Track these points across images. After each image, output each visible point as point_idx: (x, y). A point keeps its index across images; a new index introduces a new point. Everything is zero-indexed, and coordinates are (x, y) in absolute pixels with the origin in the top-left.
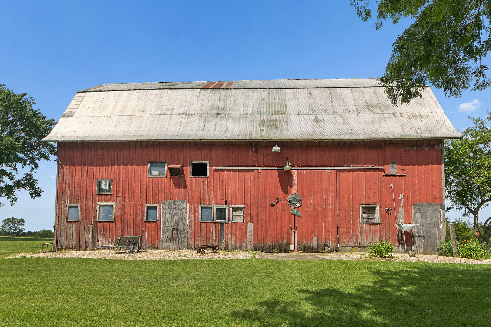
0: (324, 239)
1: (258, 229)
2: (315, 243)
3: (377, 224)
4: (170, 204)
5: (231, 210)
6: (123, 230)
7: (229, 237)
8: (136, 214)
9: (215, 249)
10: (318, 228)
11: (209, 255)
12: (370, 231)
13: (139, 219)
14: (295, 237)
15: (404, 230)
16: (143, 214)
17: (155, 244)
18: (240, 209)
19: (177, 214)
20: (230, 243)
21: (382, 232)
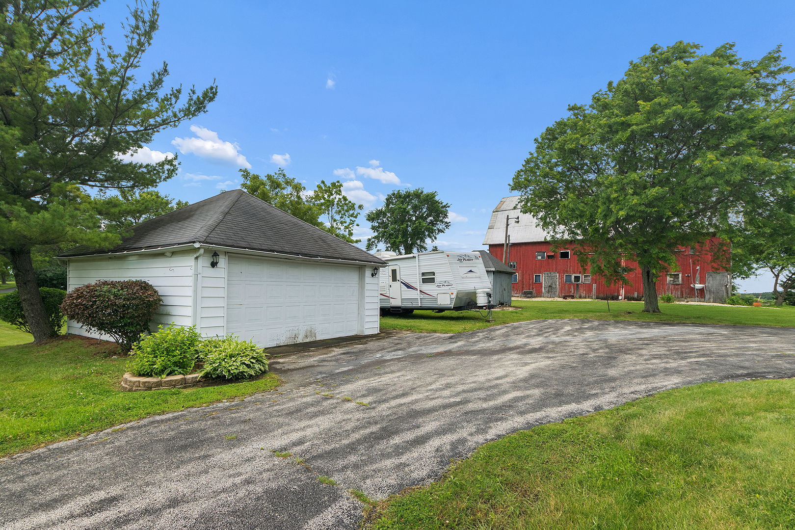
0: (641, 293)
1: (599, 287)
2: (636, 295)
3: (679, 284)
4: (548, 274)
5: (583, 276)
6: (523, 287)
7: (582, 291)
8: (530, 279)
9: (573, 297)
10: (638, 287)
11: (569, 300)
12: (674, 288)
13: (531, 281)
14: (622, 292)
15: (696, 288)
16: (533, 279)
17: (539, 294)
18: (589, 276)
19: (551, 279)
20: (582, 294)
21: (683, 289)
